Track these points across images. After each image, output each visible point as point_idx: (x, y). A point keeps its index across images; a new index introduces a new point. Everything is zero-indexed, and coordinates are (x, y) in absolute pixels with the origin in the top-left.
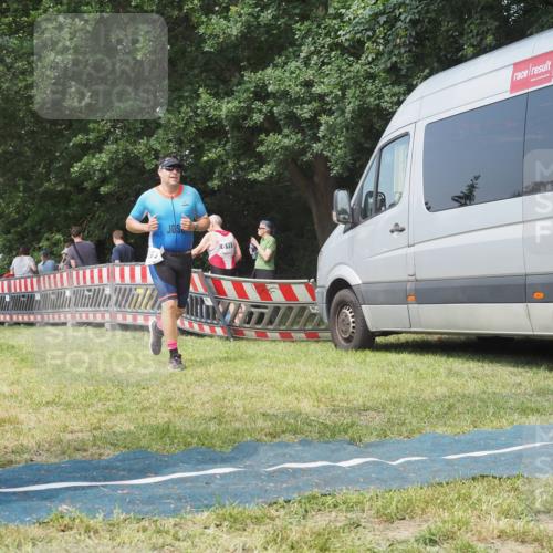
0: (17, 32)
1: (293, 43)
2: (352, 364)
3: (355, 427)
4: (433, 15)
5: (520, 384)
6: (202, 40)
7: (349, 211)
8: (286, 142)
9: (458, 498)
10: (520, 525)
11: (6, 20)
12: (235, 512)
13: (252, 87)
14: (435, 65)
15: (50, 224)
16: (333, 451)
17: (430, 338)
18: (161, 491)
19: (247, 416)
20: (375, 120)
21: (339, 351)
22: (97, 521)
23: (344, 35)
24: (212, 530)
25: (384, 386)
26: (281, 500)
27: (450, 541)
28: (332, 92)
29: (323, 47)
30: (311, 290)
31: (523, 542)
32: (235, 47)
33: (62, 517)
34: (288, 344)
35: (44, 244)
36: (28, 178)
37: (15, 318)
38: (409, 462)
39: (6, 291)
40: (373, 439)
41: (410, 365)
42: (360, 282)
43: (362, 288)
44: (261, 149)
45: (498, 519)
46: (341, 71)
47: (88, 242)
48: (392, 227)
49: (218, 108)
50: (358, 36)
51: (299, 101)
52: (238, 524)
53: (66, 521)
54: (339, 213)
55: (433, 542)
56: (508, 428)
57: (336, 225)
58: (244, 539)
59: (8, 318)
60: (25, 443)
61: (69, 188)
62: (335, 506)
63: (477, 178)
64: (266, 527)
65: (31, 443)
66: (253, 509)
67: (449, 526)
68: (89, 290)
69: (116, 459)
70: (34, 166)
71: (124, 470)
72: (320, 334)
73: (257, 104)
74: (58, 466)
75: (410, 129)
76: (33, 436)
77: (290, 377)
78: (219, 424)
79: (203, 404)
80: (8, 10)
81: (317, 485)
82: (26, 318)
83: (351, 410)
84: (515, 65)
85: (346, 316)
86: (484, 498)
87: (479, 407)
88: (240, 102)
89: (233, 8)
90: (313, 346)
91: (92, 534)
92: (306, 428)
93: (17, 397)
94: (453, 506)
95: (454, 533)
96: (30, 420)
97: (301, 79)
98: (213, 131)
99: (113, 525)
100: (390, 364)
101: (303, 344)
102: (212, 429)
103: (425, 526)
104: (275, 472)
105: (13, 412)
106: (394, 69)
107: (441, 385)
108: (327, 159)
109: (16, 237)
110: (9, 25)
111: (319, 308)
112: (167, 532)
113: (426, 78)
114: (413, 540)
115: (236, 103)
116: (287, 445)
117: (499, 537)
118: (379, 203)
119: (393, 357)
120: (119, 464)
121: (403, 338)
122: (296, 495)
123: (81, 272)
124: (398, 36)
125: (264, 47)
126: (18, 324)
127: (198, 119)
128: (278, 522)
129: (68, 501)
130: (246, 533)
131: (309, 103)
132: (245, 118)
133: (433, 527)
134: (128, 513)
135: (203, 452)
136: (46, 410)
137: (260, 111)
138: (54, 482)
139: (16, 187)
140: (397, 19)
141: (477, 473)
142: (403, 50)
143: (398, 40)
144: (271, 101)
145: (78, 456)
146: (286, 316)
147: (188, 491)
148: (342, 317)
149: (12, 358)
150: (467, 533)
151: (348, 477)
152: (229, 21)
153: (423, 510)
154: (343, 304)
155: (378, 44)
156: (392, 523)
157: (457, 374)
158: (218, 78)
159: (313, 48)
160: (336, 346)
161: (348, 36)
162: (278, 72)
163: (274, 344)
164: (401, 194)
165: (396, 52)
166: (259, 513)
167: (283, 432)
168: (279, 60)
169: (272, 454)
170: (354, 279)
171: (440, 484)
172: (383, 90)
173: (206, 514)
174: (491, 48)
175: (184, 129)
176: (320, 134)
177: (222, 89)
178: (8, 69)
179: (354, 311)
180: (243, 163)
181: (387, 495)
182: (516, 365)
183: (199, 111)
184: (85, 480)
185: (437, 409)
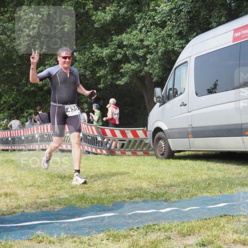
0: (12, 21)
1: (134, 23)
2: (164, 165)
3: (167, 194)
4: (197, 9)
5: (240, 173)
6: (94, 22)
7: (161, 97)
8: (133, 67)
9: (214, 226)
10: (242, 237)
11: (7, 16)
12: (115, 233)
13: (116, 43)
14: (199, 31)
15: (27, 106)
16: (157, 205)
17: (199, 153)
18: (82, 224)
19: (118, 190)
20: (172, 56)
21: (158, 160)
22: (54, 238)
23: (158, 19)
24: (105, 242)
25: (179, 175)
26: (135, 228)
27: (211, 245)
28: (152, 44)
29: (148, 24)
30: (145, 133)
31: (244, 245)
32: (109, 25)
33: (38, 237)
34: (135, 157)
35: (25, 114)
36: (18, 85)
37: (13, 148)
38: (192, 209)
39: (9, 136)
40: (175, 199)
41: (190, 165)
42: (167, 129)
43: (168, 131)
44: (122, 70)
45: (233, 235)
46: (156, 35)
47: (45, 113)
48: (181, 104)
49: (102, 53)
50: (164, 19)
51: (137, 48)
52: (116, 238)
53: (41, 238)
54: (157, 98)
55: (204, 245)
56: (236, 193)
57: (156, 104)
58: (119, 245)
59: (10, 148)
60: (21, 204)
61: (36, 89)
62: (159, 230)
63: (217, 81)
64: (129, 240)
65: (23, 204)
66: (123, 232)
67: (210, 238)
68: (46, 135)
69: (61, 210)
70: (21, 80)
71: (65, 215)
72: (149, 152)
73: (119, 50)
74: (35, 214)
75: (188, 60)
76: (24, 200)
77: (137, 172)
78: (107, 194)
79: (99, 185)
80: (8, 11)
81: (151, 221)
82: (18, 148)
83: (165, 186)
84: (234, 30)
85: (161, 144)
86: (226, 225)
87: (222, 184)
88: (111, 49)
89: (107, 8)
90: (147, 158)
91: (52, 244)
92: (145, 195)
93: (16, 183)
94: (212, 229)
95: (213, 241)
96: (22, 193)
97: (138, 39)
98: (100, 63)
99: (61, 240)
100: (181, 165)
101: (142, 157)
102: (103, 196)
103: (200, 238)
104: (132, 215)
105: (14, 190)
106: (180, 33)
107: (205, 174)
108: (151, 74)
109: (13, 112)
110: (8, 18)
111: (149, 140)
112: (85, 243)
113: (195, 37)
114: (195, 244)
115: (109, 50)
116: (137, 203)
117: (233, 242)
118: (175, 93)
119: (183, 162)
120: (62, 212)
121: (187, 153)
122: (142, 225)
123: (42, 127)
124: (181, 18)
125: (121, 25)
126: (14, 150)
127: (93, 58)
128: (134, 237)
129: (41, 229)
130: (120, 243)
131: (142, 49)
132: (114, 56)
133: (203, 238)
134: (67, 234)
135: (100, 206)
136: (29, 189)
137: (121, 53)
138: (34, 221)
139: (13, 90)
140: (181, 11)
141: (222, 214)
142: (184, 25)
143: (182, 20)
144: (125, 49)
145: (44, 209)
146: (134, 144)
147: (94, 224)
148: (159, 144)
149: (13, 166)
150: (219, 241)
151: (165, 217)
152: (106, 13)
153: (199, 231)
154: (160, 139)
155: (173, 22)
156: (185, 237)
157: (212, 169)
158: (101, 39)
159: (143, 25)
160: (157, 157)
161: (159, 19)
162: (128, 36)
163: (129, 157)
164: (185, 89)
165: (181, 26)
166: (125, 234)
167: (135, 197)
168: (129, 30)
169: (130, 207)
170: (164, 127)
171: (206, 219)
172: (175, 42)
173: (102, 234)
174: (224, 23)
175: (87, 62)
176: (147, 63)
177: (103, 44)
178: (8, 37)
179: (165, 142)
180: (114, 76)
181: (182, 224)
182: (238, 165)
183: (93, 54)
184: (48, 220)
185: (203, 185)
